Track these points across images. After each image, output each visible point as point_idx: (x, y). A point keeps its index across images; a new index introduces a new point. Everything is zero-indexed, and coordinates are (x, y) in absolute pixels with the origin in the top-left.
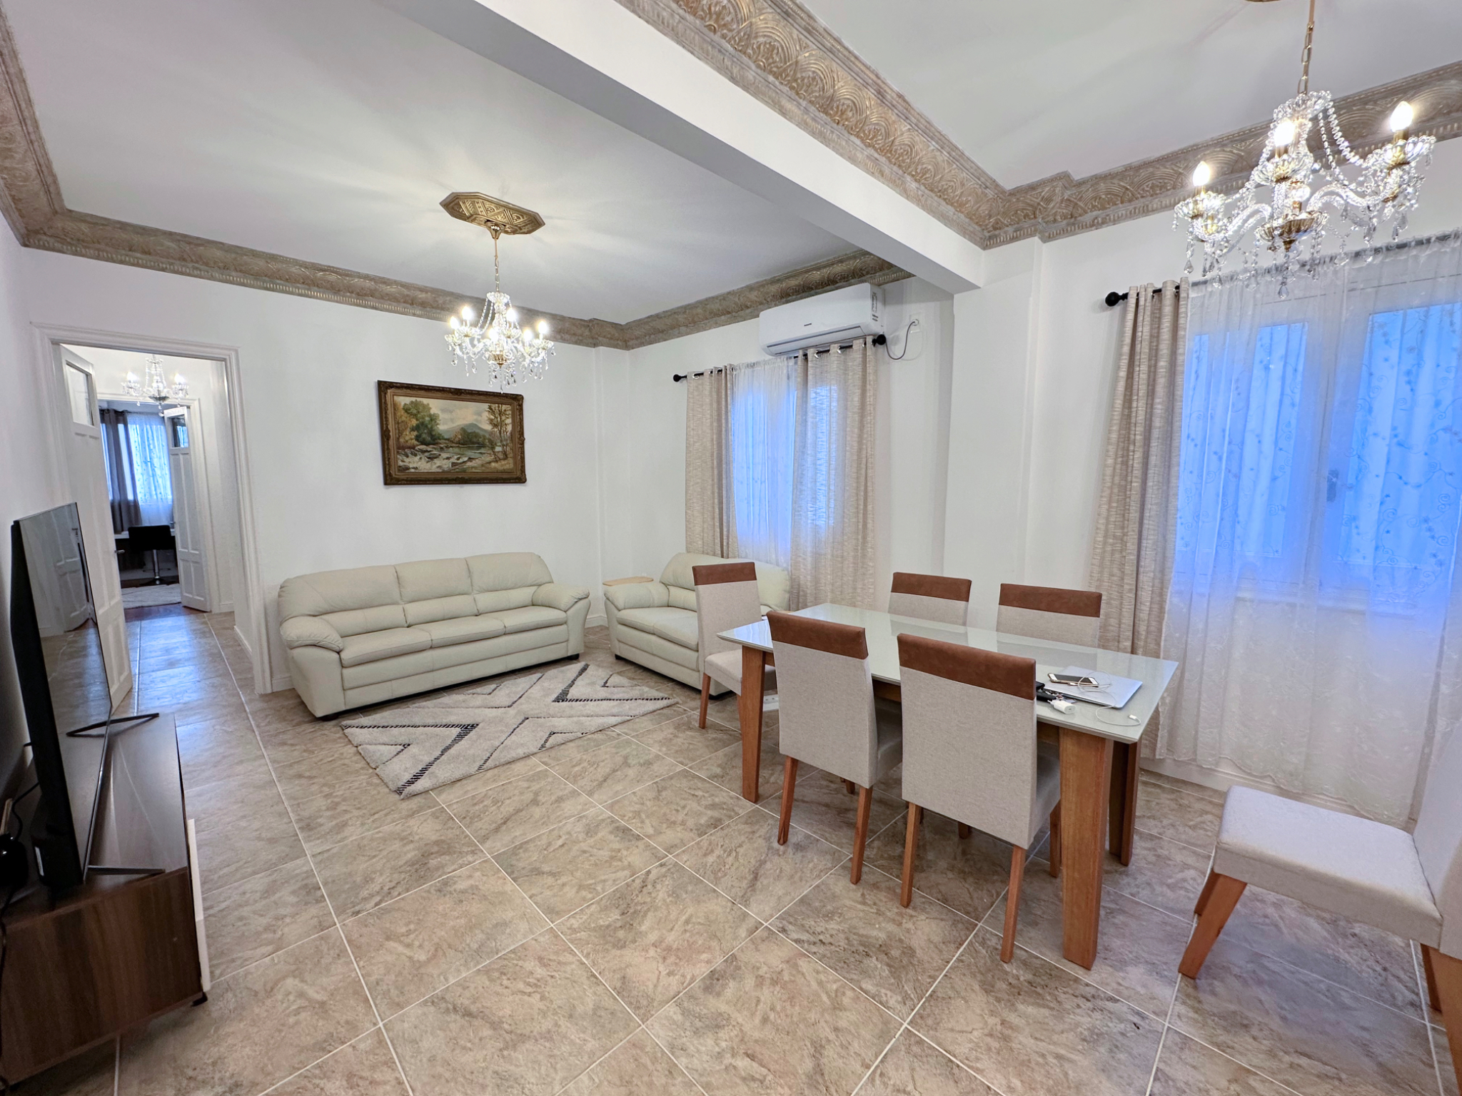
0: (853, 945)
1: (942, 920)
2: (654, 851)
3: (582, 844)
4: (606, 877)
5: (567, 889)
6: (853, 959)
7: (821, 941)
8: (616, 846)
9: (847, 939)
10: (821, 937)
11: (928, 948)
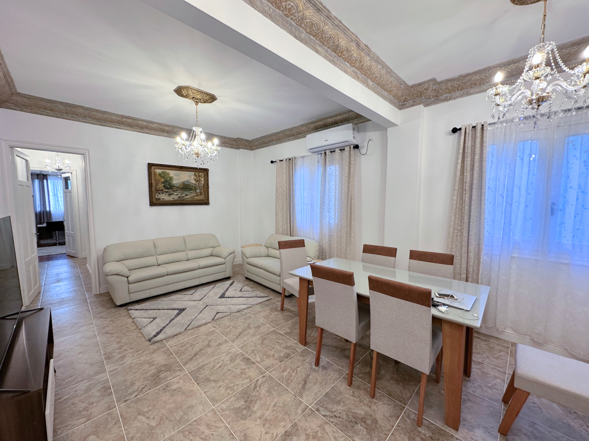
0: (349, 418)
1: (389, 405)
2: (260, 370)
3: (229, 366)
4: (239, 383)
5: (221, 388)
6: (349, 425)
7: (335, 415)
8: (244, 367)
9: (347, 414)
10: (335, 414)
11: (384, 419)
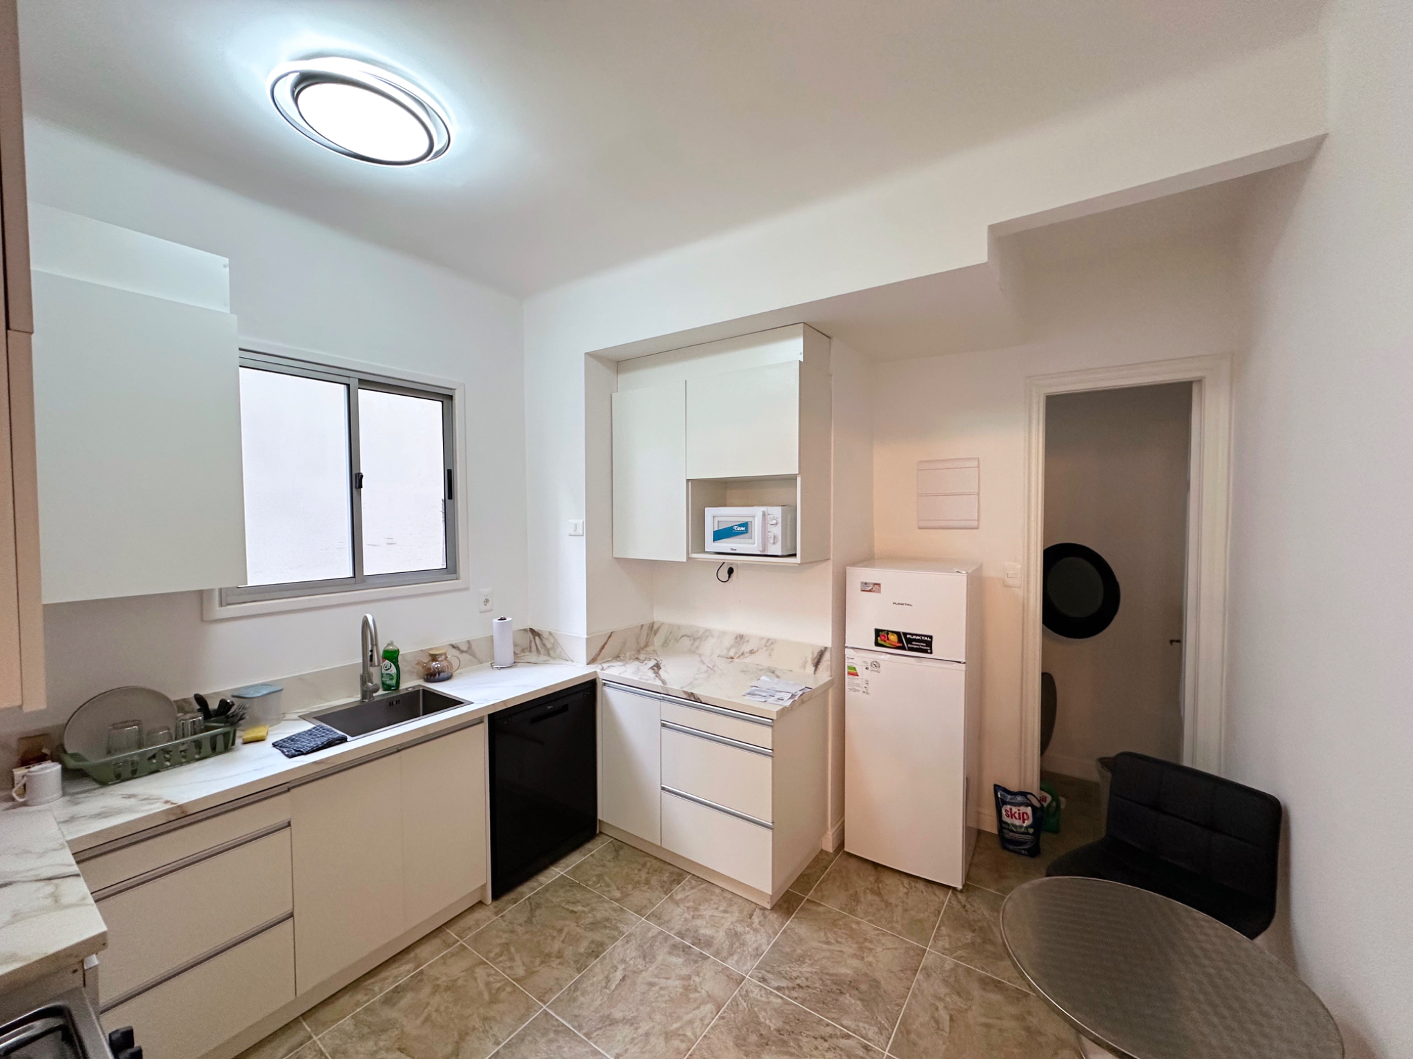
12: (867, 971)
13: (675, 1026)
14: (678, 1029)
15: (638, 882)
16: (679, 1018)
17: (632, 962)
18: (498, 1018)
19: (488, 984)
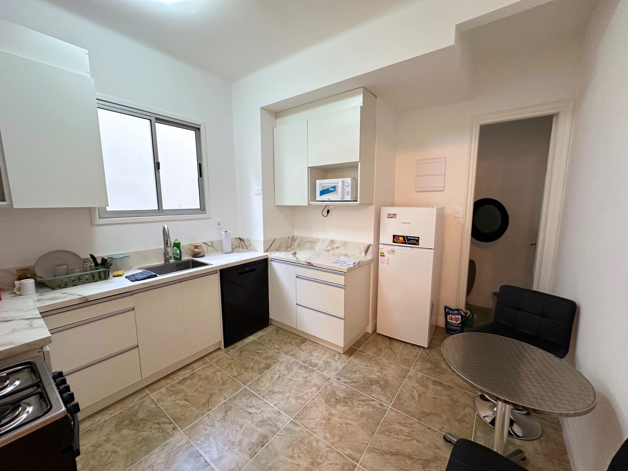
12: (384, 377)
13: (301, 394)
14: (301, 396)
15: (287, 343)
16: (302, 392)
17: (283, 371)
18: (226, 390)
19: (222, 378)
